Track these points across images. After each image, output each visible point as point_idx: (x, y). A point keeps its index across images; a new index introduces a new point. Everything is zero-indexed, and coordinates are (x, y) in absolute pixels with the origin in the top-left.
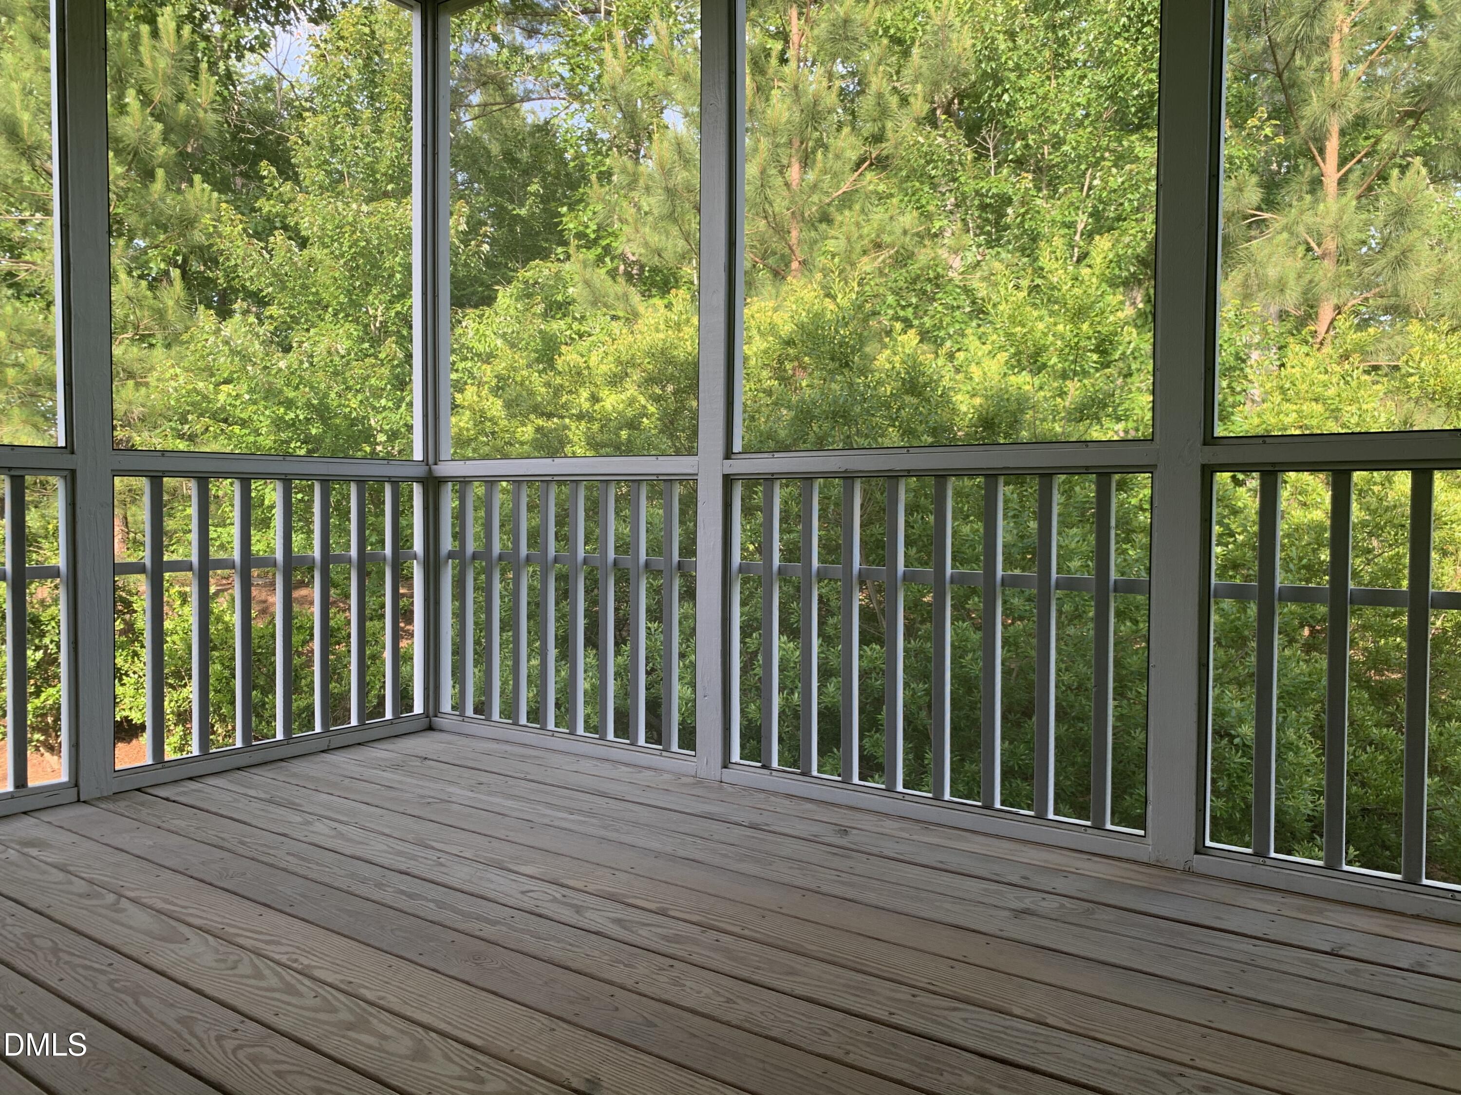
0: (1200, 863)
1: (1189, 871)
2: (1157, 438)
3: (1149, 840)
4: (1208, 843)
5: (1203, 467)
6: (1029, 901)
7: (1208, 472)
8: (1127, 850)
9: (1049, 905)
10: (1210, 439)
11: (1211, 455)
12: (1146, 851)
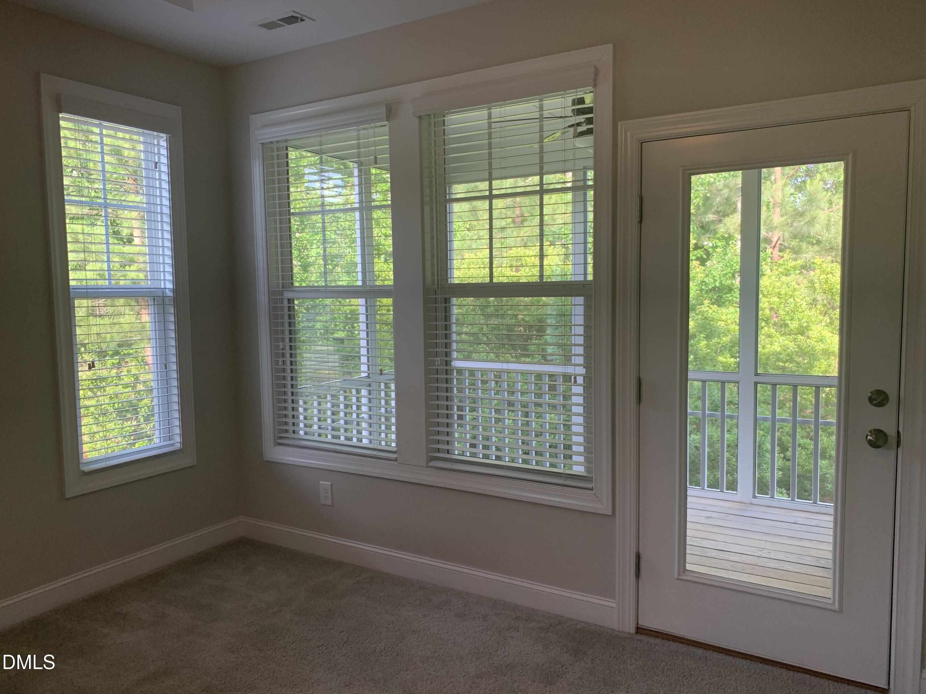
0: (755, 501)
1: (751, 504)
2: (740, 372)
3: (738, 495)
4: (756, 495)
5: (755, 382)
6: (708, 514)
7: (756, 384)
8: (732, 498)
9: (714, 515)
10: (757, 374)
11: (758, 379)
12: (738, 498)
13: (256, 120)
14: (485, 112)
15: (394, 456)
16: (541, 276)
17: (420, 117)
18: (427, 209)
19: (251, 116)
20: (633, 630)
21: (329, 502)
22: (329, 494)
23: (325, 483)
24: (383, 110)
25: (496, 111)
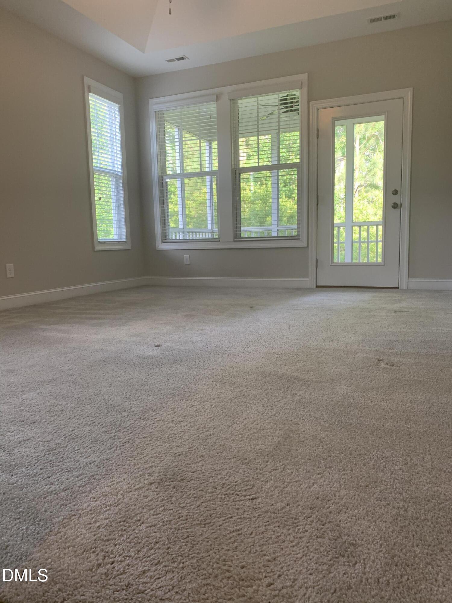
13: (152, 101)
14: (256, 99)
15: (218, 240)
16: (279, 160)
17: (230, 100)
18: (232, 136)
19: (150, 100)
20: (315, 287)
21: (189, 263)
22: (189, 259)
23: (186, 256)
24: (215, 97)
25: (260, 99)
